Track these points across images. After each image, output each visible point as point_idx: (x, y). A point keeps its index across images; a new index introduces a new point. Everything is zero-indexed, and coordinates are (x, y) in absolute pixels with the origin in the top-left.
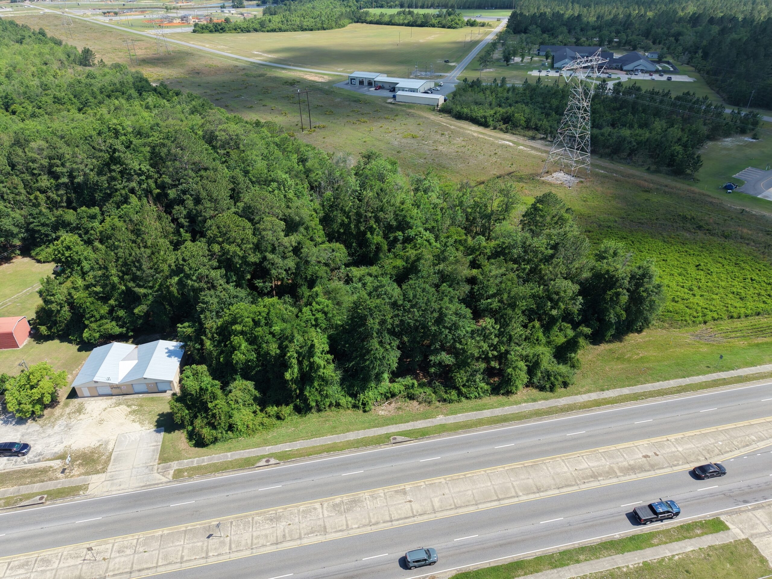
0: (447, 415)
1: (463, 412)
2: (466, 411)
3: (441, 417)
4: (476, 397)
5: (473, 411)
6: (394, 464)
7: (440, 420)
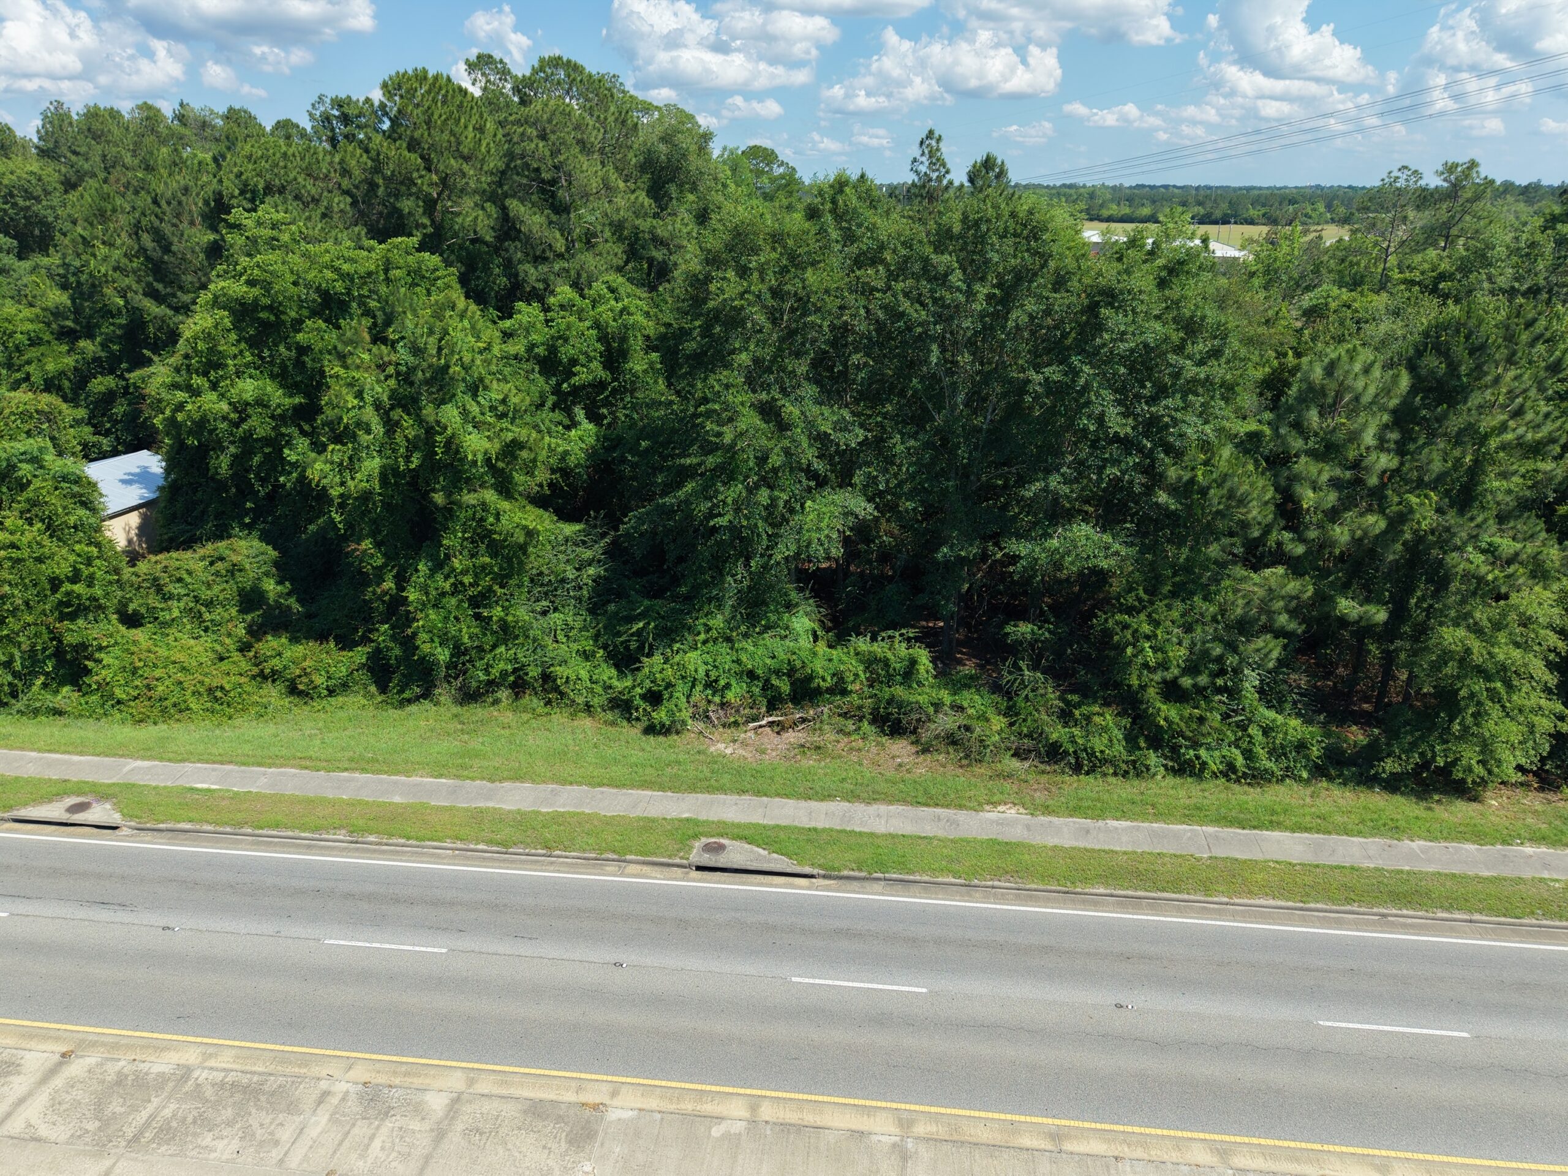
0: (1047, 810)
1: (1143, 816)
2: (1158, 816)
3: (1011, 812)
4: (1229, 771)
5: (1205, 820)
6: (629, 957)
7: (999, 823)
